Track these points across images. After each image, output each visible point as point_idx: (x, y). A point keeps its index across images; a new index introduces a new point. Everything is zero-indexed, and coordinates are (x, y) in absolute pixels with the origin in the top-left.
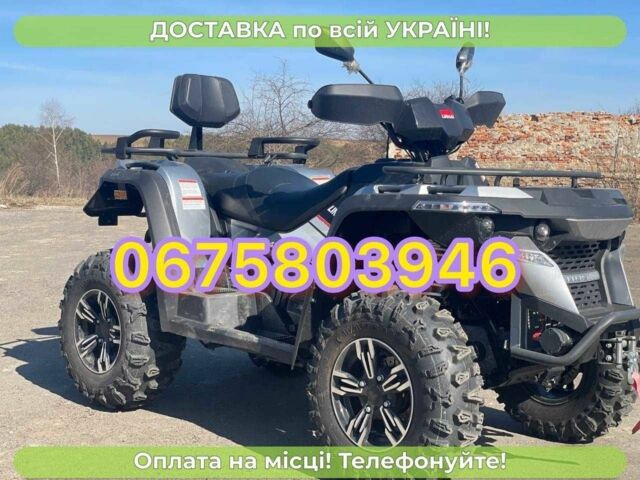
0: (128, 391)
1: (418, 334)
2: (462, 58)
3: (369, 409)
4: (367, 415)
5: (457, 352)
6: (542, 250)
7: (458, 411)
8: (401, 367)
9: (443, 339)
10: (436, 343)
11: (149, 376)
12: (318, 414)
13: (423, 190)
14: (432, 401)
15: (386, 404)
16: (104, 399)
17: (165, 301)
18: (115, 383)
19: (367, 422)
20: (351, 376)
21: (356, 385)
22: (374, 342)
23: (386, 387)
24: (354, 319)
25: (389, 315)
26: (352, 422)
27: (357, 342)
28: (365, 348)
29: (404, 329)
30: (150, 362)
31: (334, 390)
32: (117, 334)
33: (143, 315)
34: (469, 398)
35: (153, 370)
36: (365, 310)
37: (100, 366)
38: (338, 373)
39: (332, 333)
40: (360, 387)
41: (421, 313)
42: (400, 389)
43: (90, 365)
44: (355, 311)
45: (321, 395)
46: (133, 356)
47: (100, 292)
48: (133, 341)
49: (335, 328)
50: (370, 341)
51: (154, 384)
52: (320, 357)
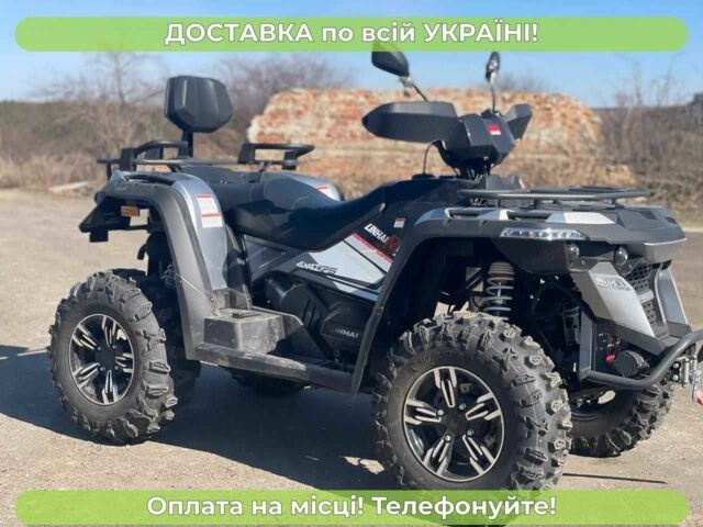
0: (142, 423)
1: (510, 364)
2: (491, 67)
3: (449, 438)
4: (447, 445)
5: (549, 380)
6: (620, 275)
7: (554, 439)
8: (490, 395)
9: (535, 367)
10: (529, 372)
11: (167, 406)
12: (389, 444)
13: (503, 215)
14: (527, 430)
15: (470, 433)
16: (113, 432)
17: (191, 327)
18: (128, 415)
19: (448, 451)
20: (427, 405)
21: (434, 414)
22: (456, 371)
23: (469, 416)
24: (434, 347)
25: (476, 343)
26: (430, 451)
27: (436, 371)
28: (445, 376)
29: (495, 358)
30: (168, 393)
31: (407, 419)
32: (128, 363)
33: (162, 342)
34: (564, 425)
35: (172, 400)
36: (446, 338)
37: (105, 397)
38: (411, 402)
39: (406, 361)
40: (438, 416)
41: (510, 341)
42: (489, 418)
43: (91, 396)
44: (434, 339)
45: (392, 425)
46: (152, 386)
47: (105, 317)
48: (151, 370)
49: (409, 356)
50: (452, 370)
51: (170, 415)
52: (390, 385)
